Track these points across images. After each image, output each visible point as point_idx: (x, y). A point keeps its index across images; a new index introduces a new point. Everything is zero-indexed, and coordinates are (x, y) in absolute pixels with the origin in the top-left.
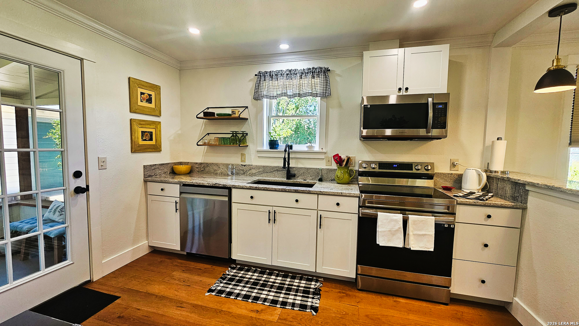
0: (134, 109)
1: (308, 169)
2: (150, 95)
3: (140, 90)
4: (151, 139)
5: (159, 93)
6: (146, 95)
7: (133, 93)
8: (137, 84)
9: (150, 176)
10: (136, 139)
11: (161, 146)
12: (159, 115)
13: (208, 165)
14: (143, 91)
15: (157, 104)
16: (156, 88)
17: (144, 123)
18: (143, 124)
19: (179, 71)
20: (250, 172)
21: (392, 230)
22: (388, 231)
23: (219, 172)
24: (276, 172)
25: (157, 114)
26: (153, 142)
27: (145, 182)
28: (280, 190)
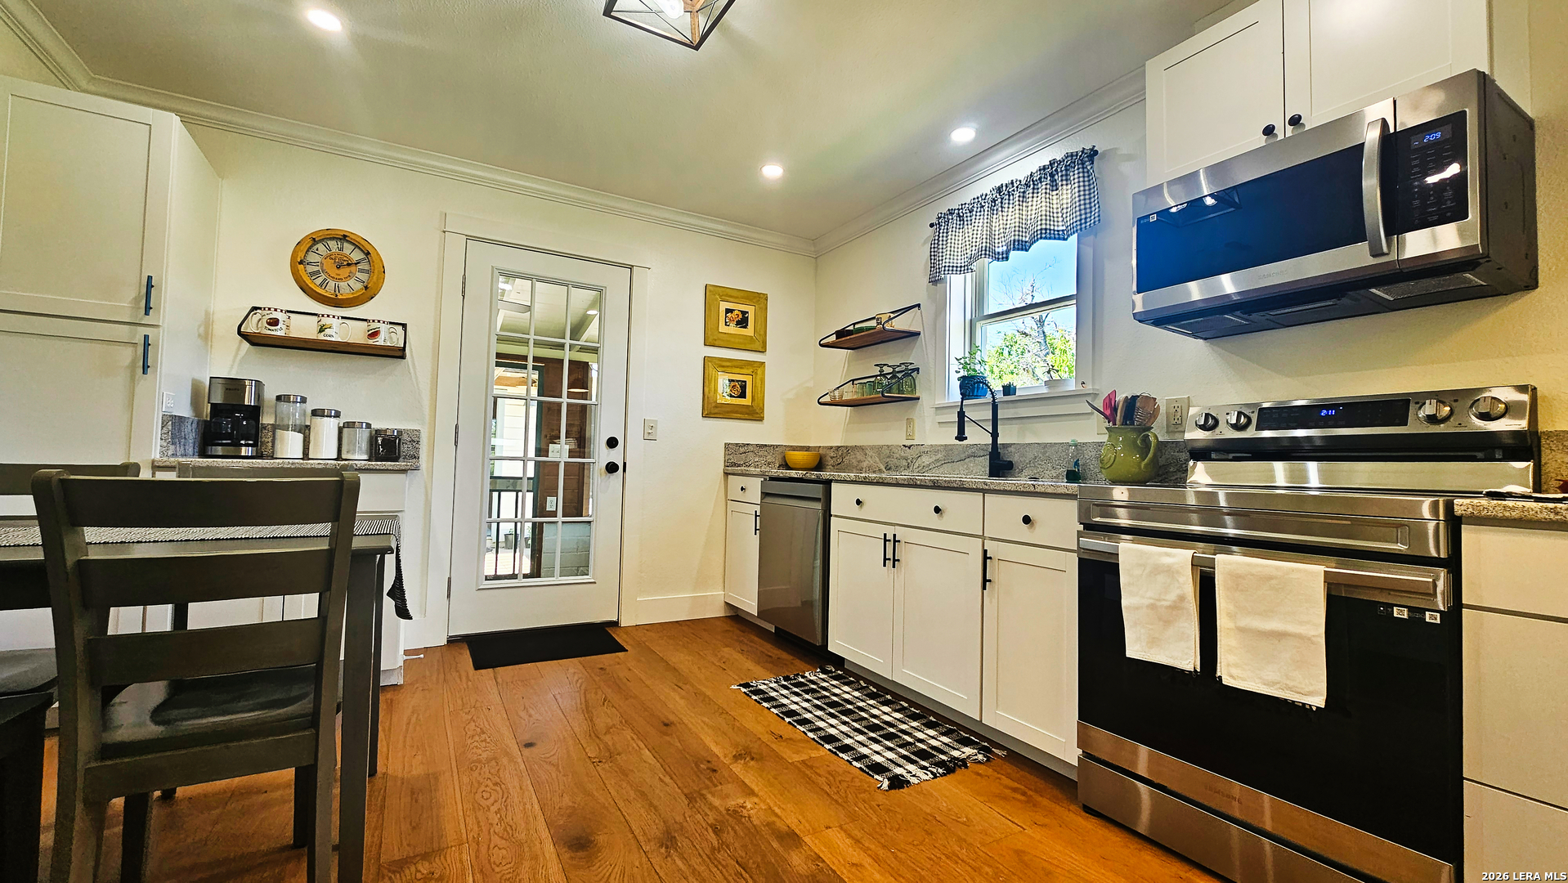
0: (710, 340)
1: (1045, 445)
2: (744, 313)
3: (724, 306)
4: (743, 395)
5: (764, 307)
6: (736, 312)
7: (710, 310)
8: (719, 295)
9: (734, 465)
10: (712, 393)
11: (762, 410)
12: (762, 350)
13: (848, 450)
14: (730, 306)
15: (758, 328)
16: (760, 299)
17: (728, 364)
18: (728, 367)
19: (814, 260)
20: (919, 461)
21: (1159, 604)
22: (1148, 607)
23: (865, 464)
24: (972, 459)
25: (758, 346)
26: (746, 401)
27: (726, 474)
28: (906, 483)
